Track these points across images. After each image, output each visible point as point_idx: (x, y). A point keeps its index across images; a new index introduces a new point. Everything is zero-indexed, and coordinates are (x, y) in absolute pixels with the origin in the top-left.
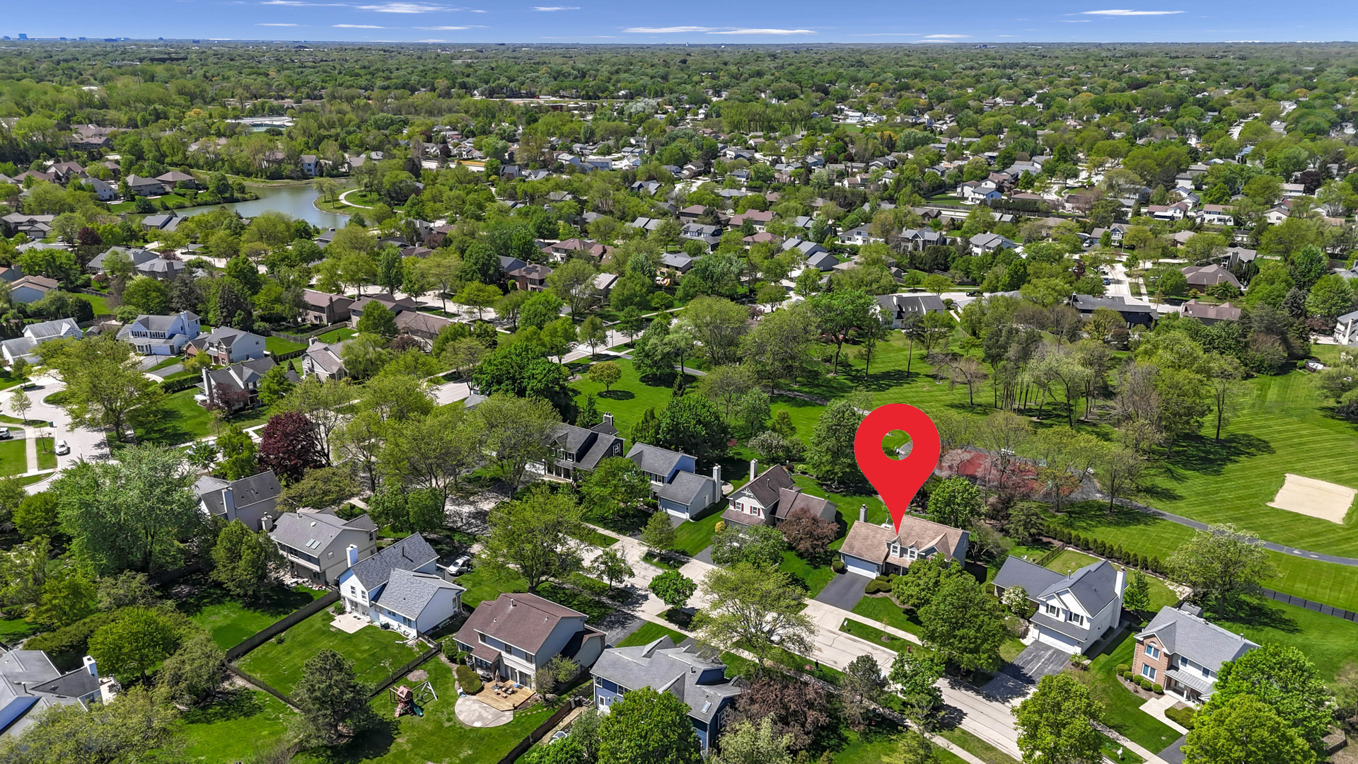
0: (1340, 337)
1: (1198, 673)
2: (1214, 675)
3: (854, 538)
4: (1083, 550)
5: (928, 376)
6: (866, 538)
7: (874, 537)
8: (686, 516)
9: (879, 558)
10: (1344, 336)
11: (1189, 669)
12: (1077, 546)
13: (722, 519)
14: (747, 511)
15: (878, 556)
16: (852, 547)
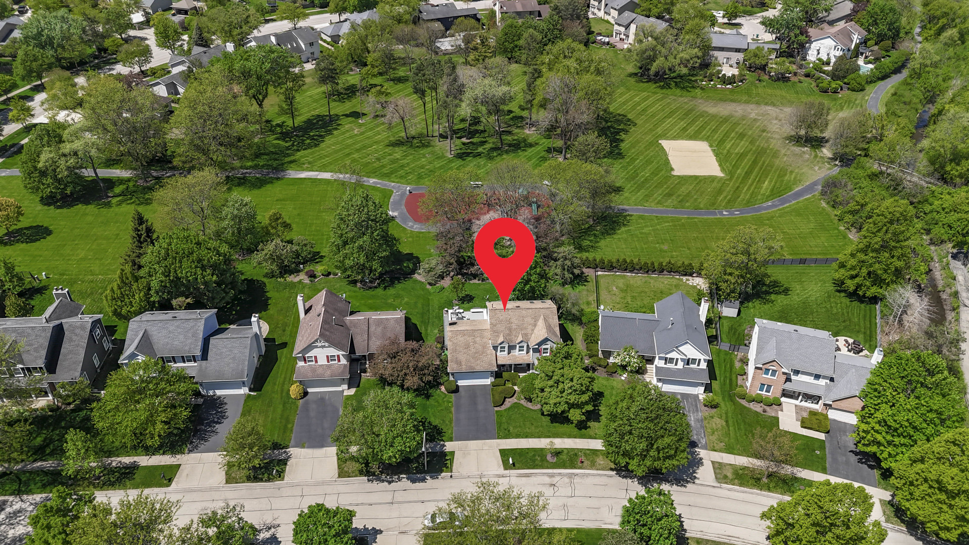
0: (596, 11)
1: (810, 379)
2: (825, 377)
3: (455, 350)
4: (609, 270)
5: (347, 116)
6: (467, 346)
7: (475, 342)
8: (244, 391)
9: (491, 364)
10: (599, 10)
11: (802, 378)
12: (603, 268)
13: (296, 382)
14: (322, 361)
15: (488, 362)
16: (459, 363)
